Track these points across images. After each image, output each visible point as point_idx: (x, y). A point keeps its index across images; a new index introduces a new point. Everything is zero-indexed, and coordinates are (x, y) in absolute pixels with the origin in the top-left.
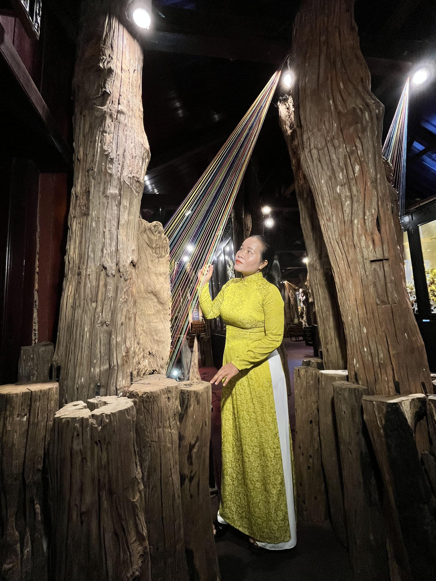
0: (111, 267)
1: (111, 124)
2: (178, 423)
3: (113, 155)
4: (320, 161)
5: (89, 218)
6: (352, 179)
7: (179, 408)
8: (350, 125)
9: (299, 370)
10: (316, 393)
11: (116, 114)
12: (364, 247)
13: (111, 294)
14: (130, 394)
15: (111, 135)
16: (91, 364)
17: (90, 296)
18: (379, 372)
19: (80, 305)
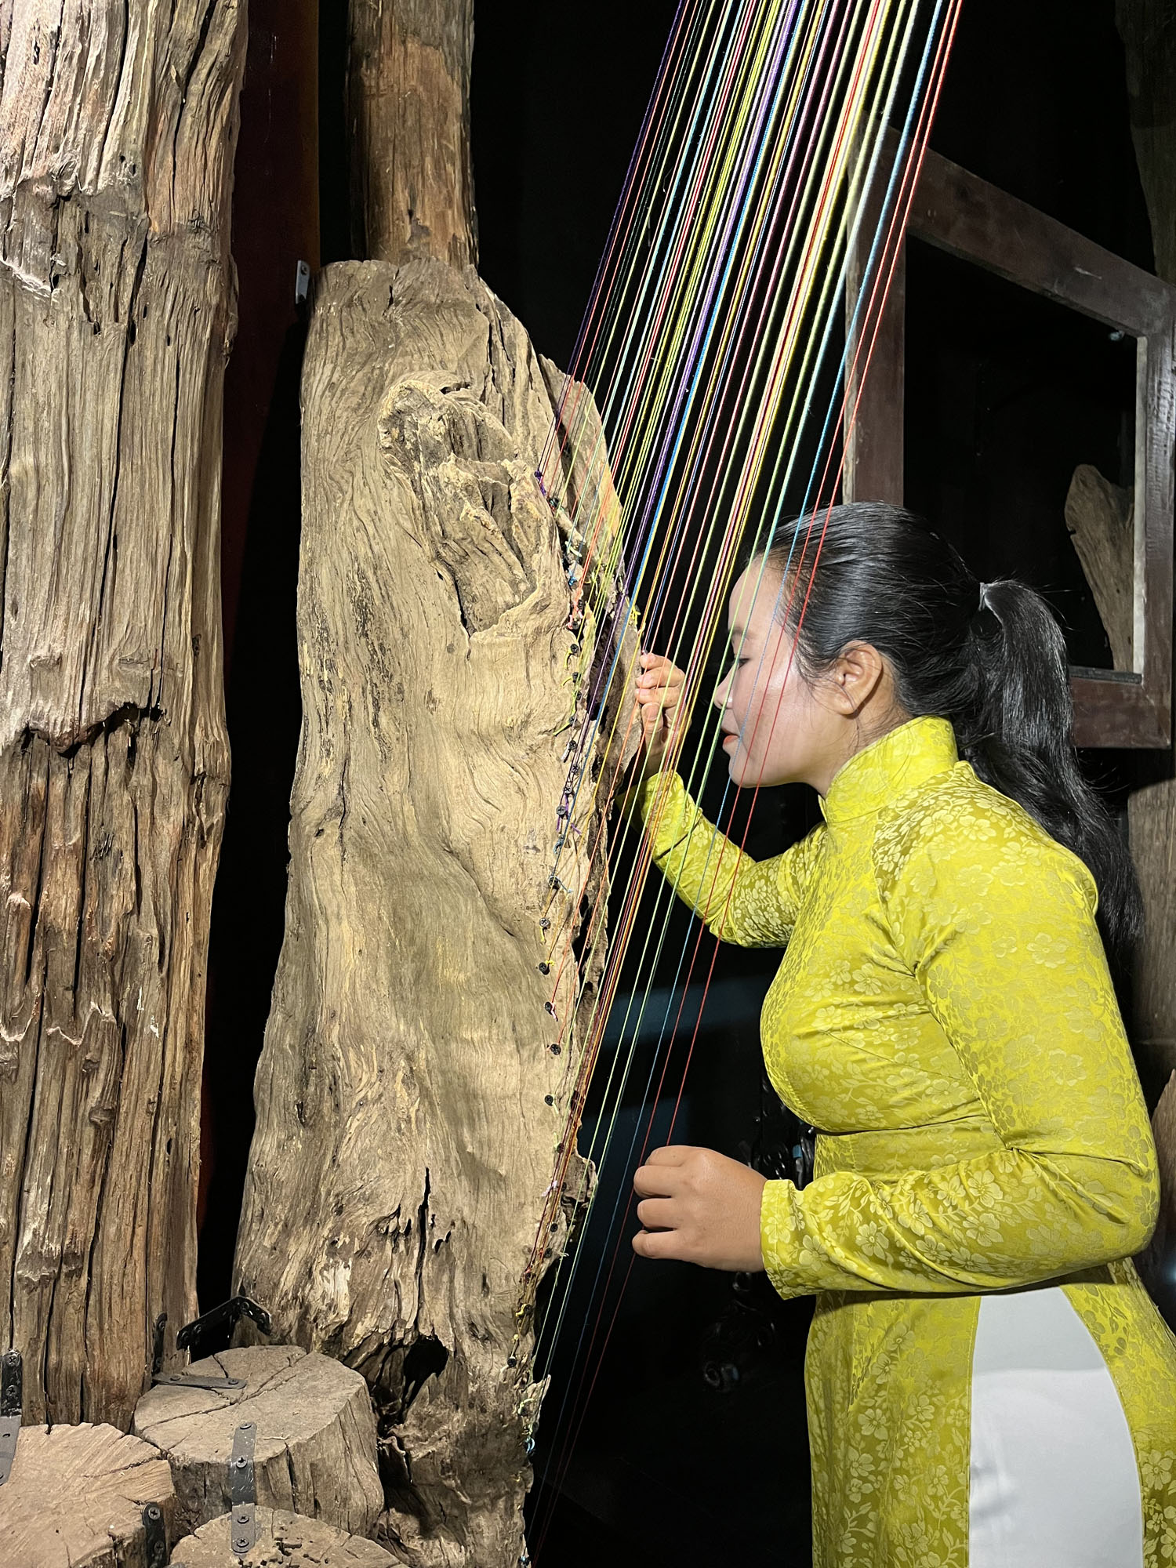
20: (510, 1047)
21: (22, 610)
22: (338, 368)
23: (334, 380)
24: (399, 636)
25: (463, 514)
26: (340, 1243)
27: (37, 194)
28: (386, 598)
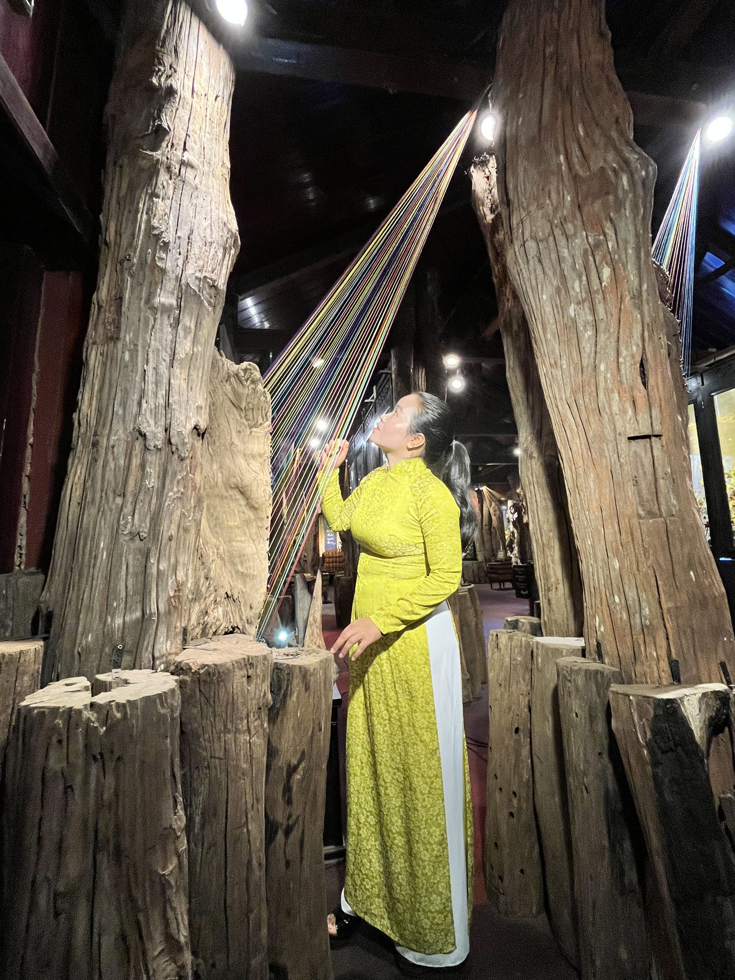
0: (155, 434)
1: (168, 183)
2: (266, 725)
3: (168, 237)
4: (540, 261)
5: (120, 345)
6: (597, 292)
7: (269, 696)
8: (595, 198)
9: (497, 635)
10: (527, 677)
11: (178, 167)
12: (617, 412)
13: (152, 482)
14: (177, 667)
15: (168, 202)
16: (107, 609)
17: (113, 485)
18: (641, 642)
19: (93, 500)
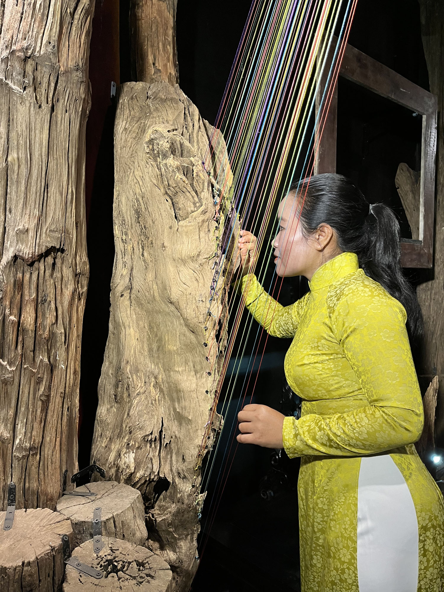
20: (193, 373)
21: (13, 211)
22: (128, 123)
23: (126, 127)
24: (151, 223)
25: (176, 177)
26: (131, 444)
27: (18, 56)
28: (146, 209)
